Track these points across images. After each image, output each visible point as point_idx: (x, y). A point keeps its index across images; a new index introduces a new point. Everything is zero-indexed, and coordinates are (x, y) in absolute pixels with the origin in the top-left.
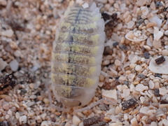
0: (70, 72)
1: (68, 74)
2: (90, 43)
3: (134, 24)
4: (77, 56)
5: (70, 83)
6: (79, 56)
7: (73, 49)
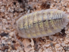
0: (29, 26)
1: (28, 25)
2: (46, 30)
3: (64, 46)
4: (38, 27)
5: (25, 27)
6: (38, 28)
7: (40, 23)
